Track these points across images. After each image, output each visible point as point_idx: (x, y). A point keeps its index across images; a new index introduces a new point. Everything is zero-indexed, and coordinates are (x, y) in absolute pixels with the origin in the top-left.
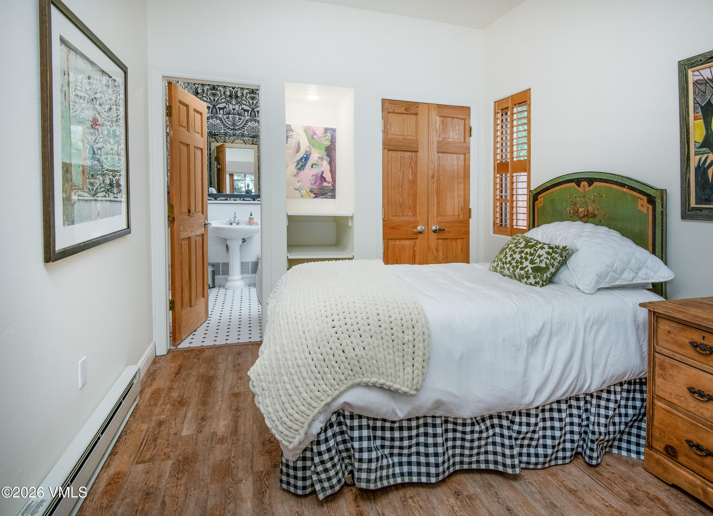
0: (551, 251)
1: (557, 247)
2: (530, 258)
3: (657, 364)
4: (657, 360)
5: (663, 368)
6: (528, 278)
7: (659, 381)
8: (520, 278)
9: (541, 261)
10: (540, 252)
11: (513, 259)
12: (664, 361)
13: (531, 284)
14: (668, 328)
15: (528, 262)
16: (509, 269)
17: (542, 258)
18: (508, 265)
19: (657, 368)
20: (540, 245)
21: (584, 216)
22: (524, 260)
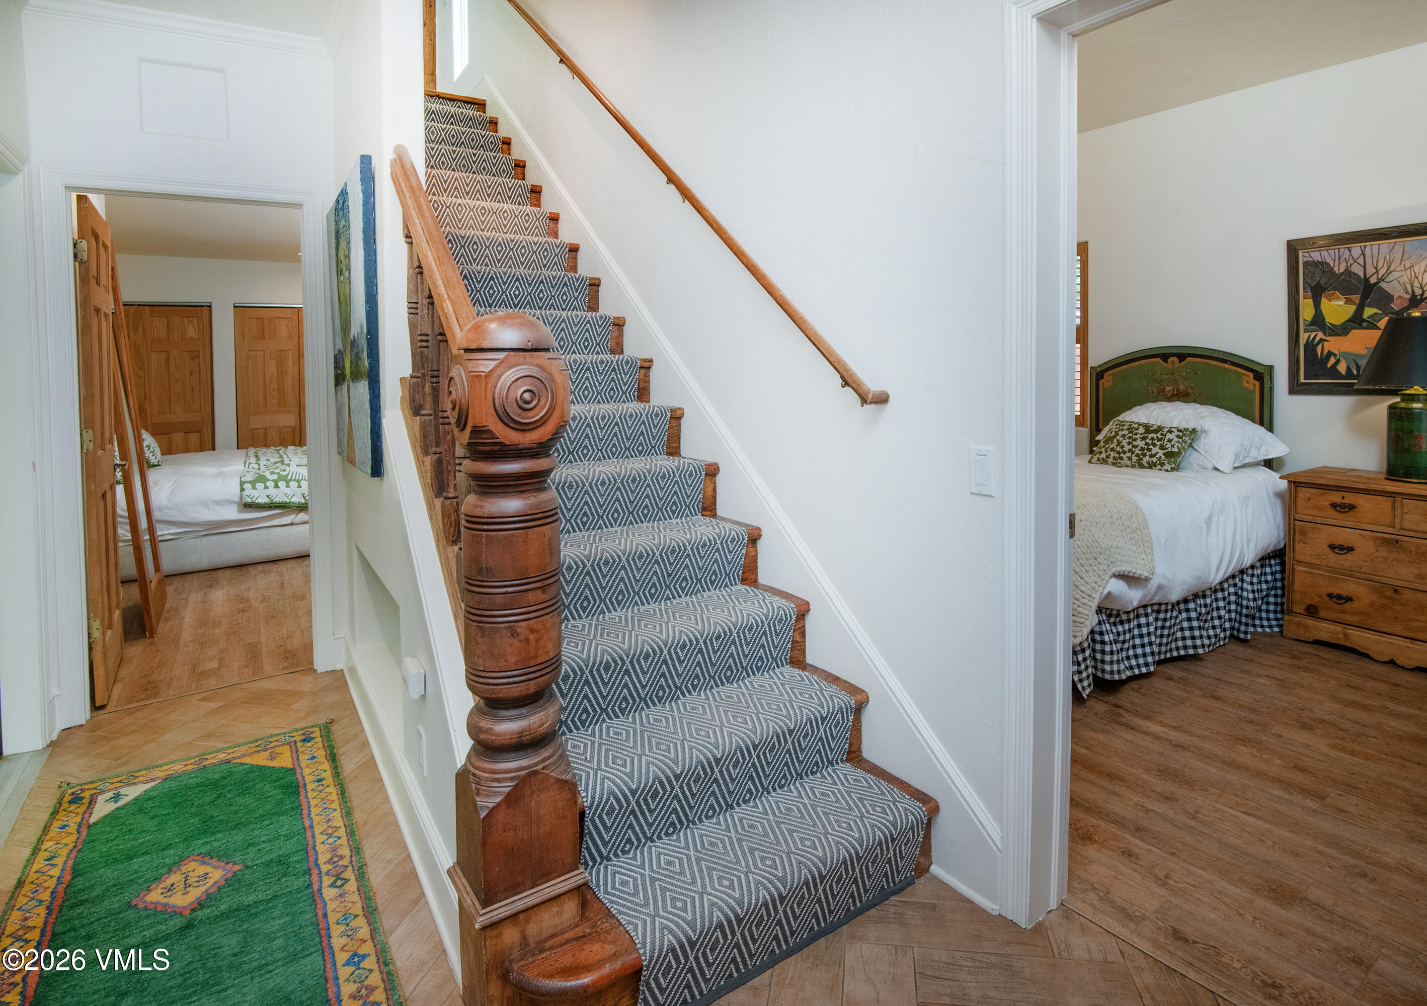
0: (1181, 434)
1: (1186, 430)
2: (1159, 443)
3: (1297, 531)
4: (1297, 528)
5: (1303, 533)
6: (1162, 464)
7: (1298, 547)
8: (1151, 466)
9: (1173, 446)
10: (1169, 436)
11: (1136, 447)
12: (1304, 526)
13: (1167, 471)
14: (1307, 495)
15: (1157, 448)
16: (1130, 459)
17: (1173, 443)
18: (1129, 454)
19: (1297, 535)
20: (1166, 430)
21: (1173, 396)
22: (1151, 447)
